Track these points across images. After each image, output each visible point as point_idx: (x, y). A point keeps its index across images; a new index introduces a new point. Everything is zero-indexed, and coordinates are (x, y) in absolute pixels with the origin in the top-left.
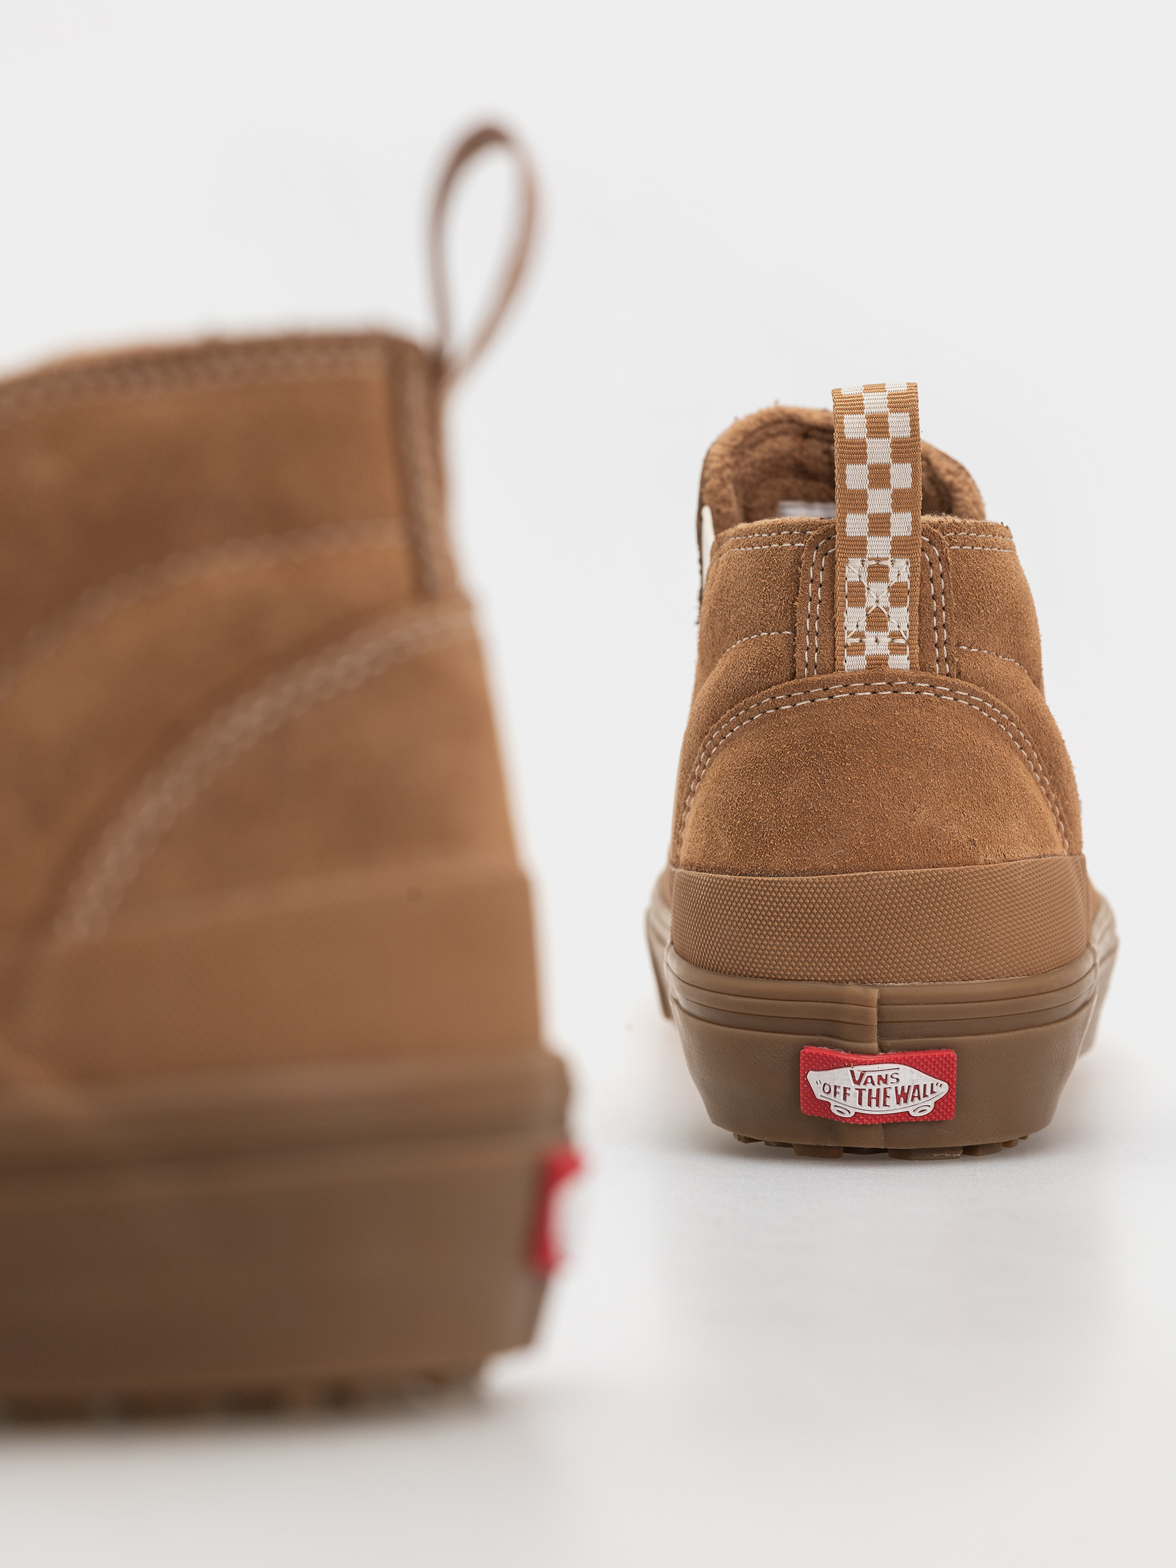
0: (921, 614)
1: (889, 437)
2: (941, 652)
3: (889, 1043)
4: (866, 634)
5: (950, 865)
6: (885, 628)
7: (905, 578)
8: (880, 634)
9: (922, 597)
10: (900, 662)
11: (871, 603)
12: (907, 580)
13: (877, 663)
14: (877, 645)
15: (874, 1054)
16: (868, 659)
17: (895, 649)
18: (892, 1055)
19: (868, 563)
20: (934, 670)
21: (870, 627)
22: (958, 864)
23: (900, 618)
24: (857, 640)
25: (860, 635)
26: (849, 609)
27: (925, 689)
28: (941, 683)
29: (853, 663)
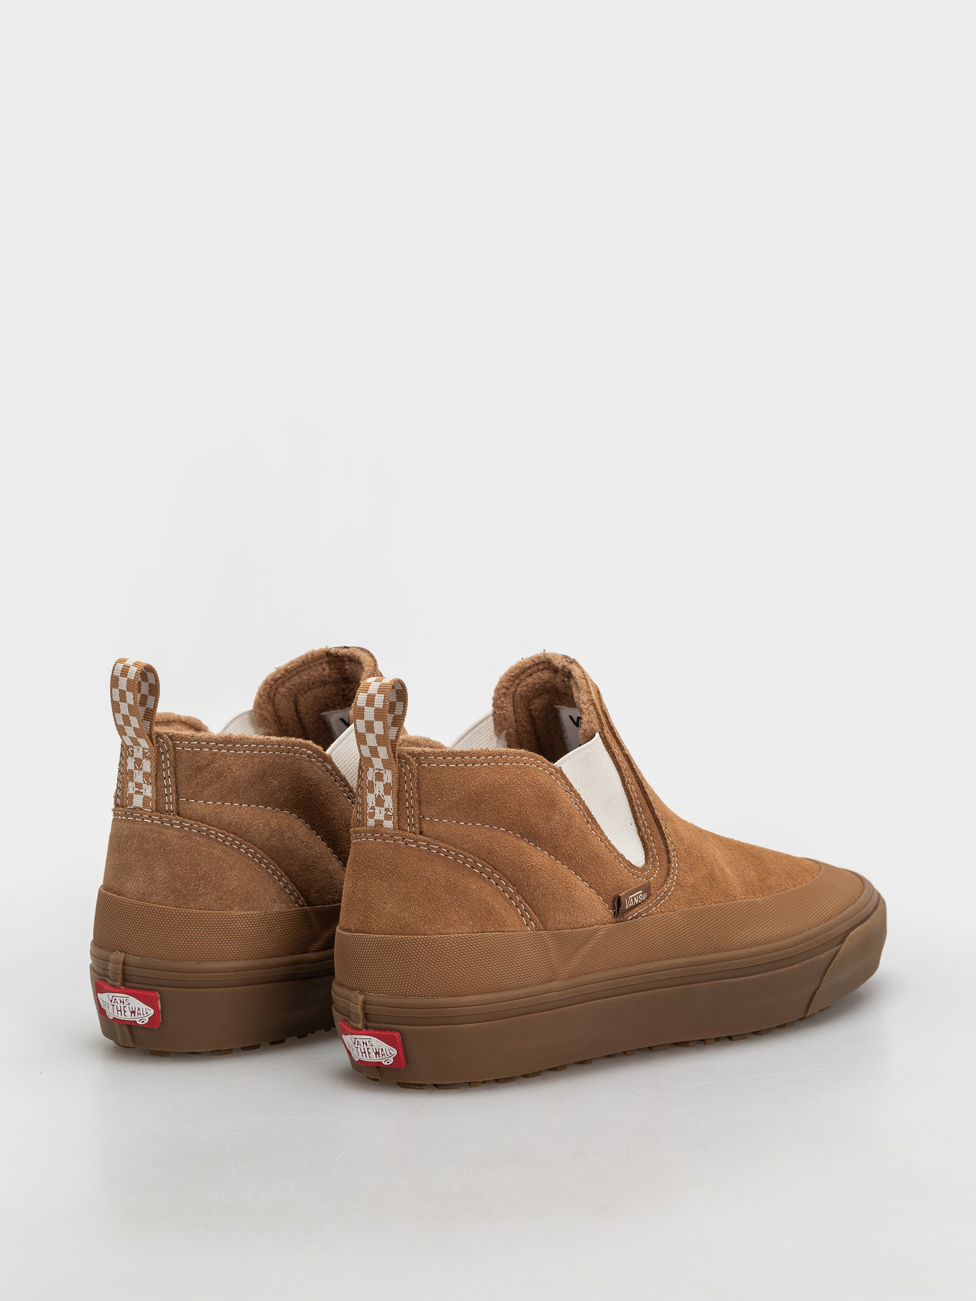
0: (399, 800)
1: (374, 707)
2: (411, 820)
3: (369, 1024)
4: (375, 808)
5: (401, 934)
6: (383, 806)
7: (390, 781)
8: (381, 808)
9: (399, 791)
10: (389, 824)
11: (376, 792)
12: (391, 782)
13: (379, 823)
14: (379, 814)
15: (360, 1030)
16: (375, 821)
17: (387, 817)
18: (370, 1031)
19: (376, 771)
20: (406, 830)
21: (377, 805)
22: (406, 935)
23: (389, 801)
24: (372, 811)
25: (373, 808)
26: (368, 794)
27: (399, 840)
28: (408, 837)
29: (371, 822)
